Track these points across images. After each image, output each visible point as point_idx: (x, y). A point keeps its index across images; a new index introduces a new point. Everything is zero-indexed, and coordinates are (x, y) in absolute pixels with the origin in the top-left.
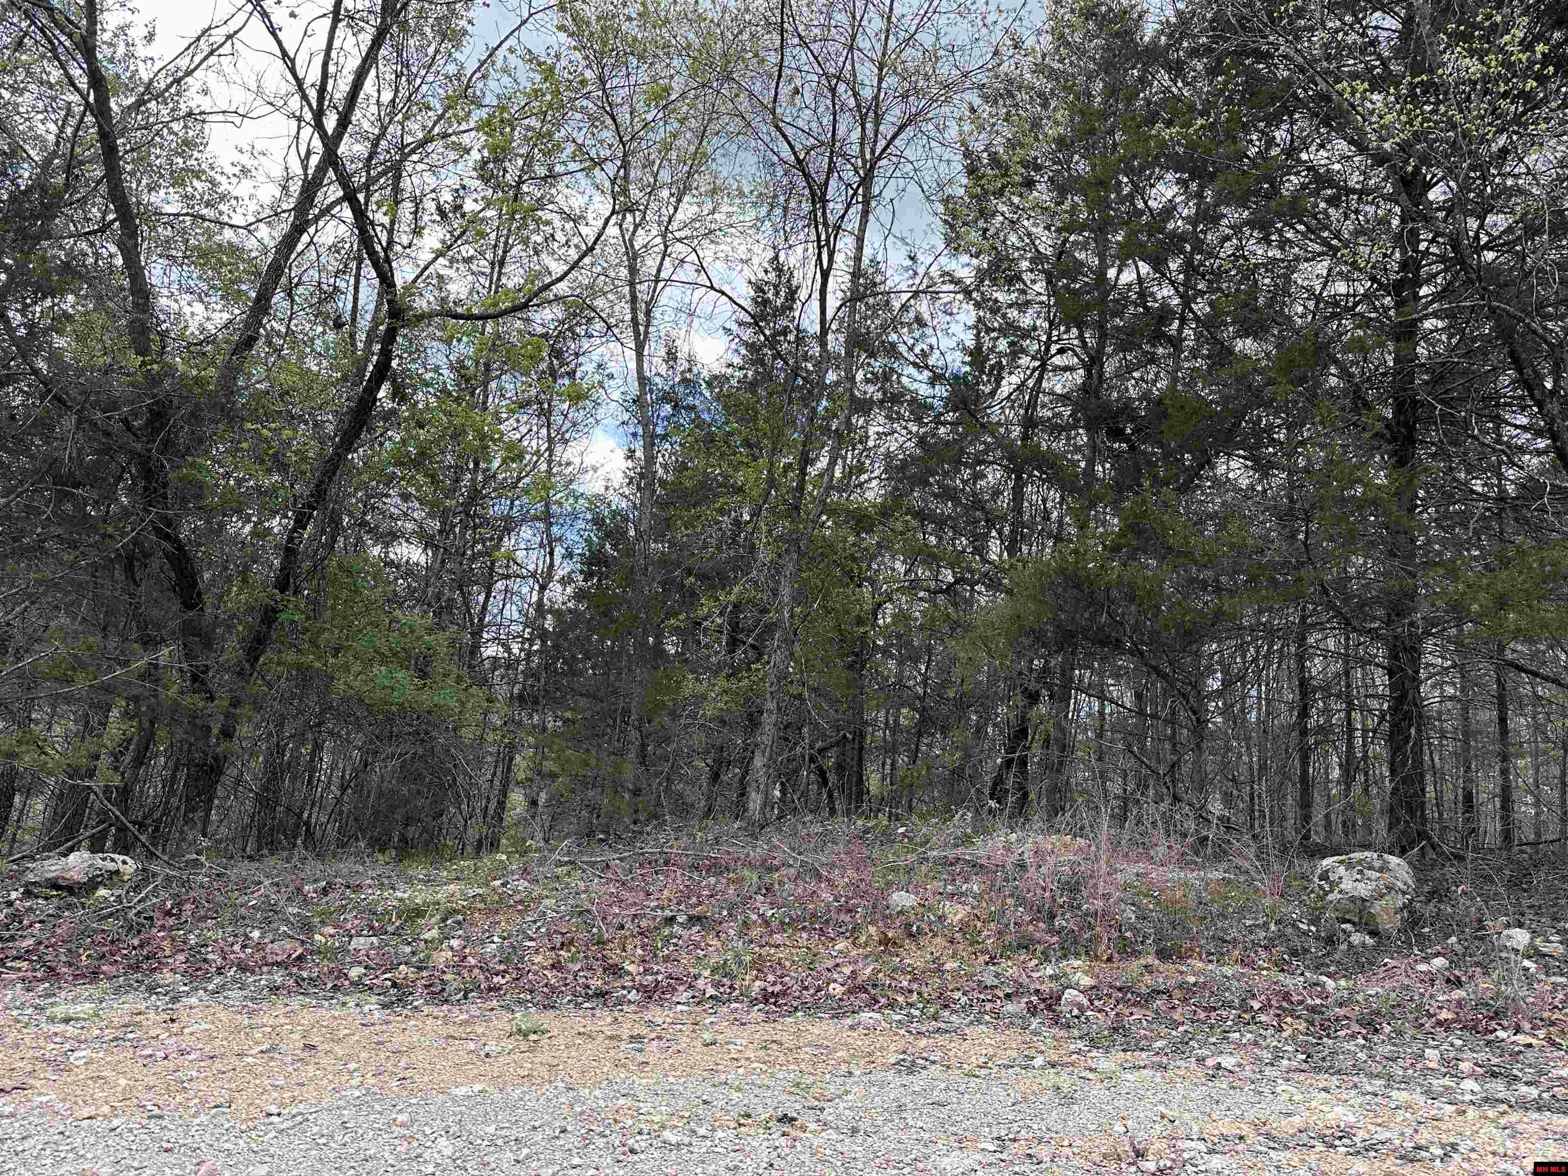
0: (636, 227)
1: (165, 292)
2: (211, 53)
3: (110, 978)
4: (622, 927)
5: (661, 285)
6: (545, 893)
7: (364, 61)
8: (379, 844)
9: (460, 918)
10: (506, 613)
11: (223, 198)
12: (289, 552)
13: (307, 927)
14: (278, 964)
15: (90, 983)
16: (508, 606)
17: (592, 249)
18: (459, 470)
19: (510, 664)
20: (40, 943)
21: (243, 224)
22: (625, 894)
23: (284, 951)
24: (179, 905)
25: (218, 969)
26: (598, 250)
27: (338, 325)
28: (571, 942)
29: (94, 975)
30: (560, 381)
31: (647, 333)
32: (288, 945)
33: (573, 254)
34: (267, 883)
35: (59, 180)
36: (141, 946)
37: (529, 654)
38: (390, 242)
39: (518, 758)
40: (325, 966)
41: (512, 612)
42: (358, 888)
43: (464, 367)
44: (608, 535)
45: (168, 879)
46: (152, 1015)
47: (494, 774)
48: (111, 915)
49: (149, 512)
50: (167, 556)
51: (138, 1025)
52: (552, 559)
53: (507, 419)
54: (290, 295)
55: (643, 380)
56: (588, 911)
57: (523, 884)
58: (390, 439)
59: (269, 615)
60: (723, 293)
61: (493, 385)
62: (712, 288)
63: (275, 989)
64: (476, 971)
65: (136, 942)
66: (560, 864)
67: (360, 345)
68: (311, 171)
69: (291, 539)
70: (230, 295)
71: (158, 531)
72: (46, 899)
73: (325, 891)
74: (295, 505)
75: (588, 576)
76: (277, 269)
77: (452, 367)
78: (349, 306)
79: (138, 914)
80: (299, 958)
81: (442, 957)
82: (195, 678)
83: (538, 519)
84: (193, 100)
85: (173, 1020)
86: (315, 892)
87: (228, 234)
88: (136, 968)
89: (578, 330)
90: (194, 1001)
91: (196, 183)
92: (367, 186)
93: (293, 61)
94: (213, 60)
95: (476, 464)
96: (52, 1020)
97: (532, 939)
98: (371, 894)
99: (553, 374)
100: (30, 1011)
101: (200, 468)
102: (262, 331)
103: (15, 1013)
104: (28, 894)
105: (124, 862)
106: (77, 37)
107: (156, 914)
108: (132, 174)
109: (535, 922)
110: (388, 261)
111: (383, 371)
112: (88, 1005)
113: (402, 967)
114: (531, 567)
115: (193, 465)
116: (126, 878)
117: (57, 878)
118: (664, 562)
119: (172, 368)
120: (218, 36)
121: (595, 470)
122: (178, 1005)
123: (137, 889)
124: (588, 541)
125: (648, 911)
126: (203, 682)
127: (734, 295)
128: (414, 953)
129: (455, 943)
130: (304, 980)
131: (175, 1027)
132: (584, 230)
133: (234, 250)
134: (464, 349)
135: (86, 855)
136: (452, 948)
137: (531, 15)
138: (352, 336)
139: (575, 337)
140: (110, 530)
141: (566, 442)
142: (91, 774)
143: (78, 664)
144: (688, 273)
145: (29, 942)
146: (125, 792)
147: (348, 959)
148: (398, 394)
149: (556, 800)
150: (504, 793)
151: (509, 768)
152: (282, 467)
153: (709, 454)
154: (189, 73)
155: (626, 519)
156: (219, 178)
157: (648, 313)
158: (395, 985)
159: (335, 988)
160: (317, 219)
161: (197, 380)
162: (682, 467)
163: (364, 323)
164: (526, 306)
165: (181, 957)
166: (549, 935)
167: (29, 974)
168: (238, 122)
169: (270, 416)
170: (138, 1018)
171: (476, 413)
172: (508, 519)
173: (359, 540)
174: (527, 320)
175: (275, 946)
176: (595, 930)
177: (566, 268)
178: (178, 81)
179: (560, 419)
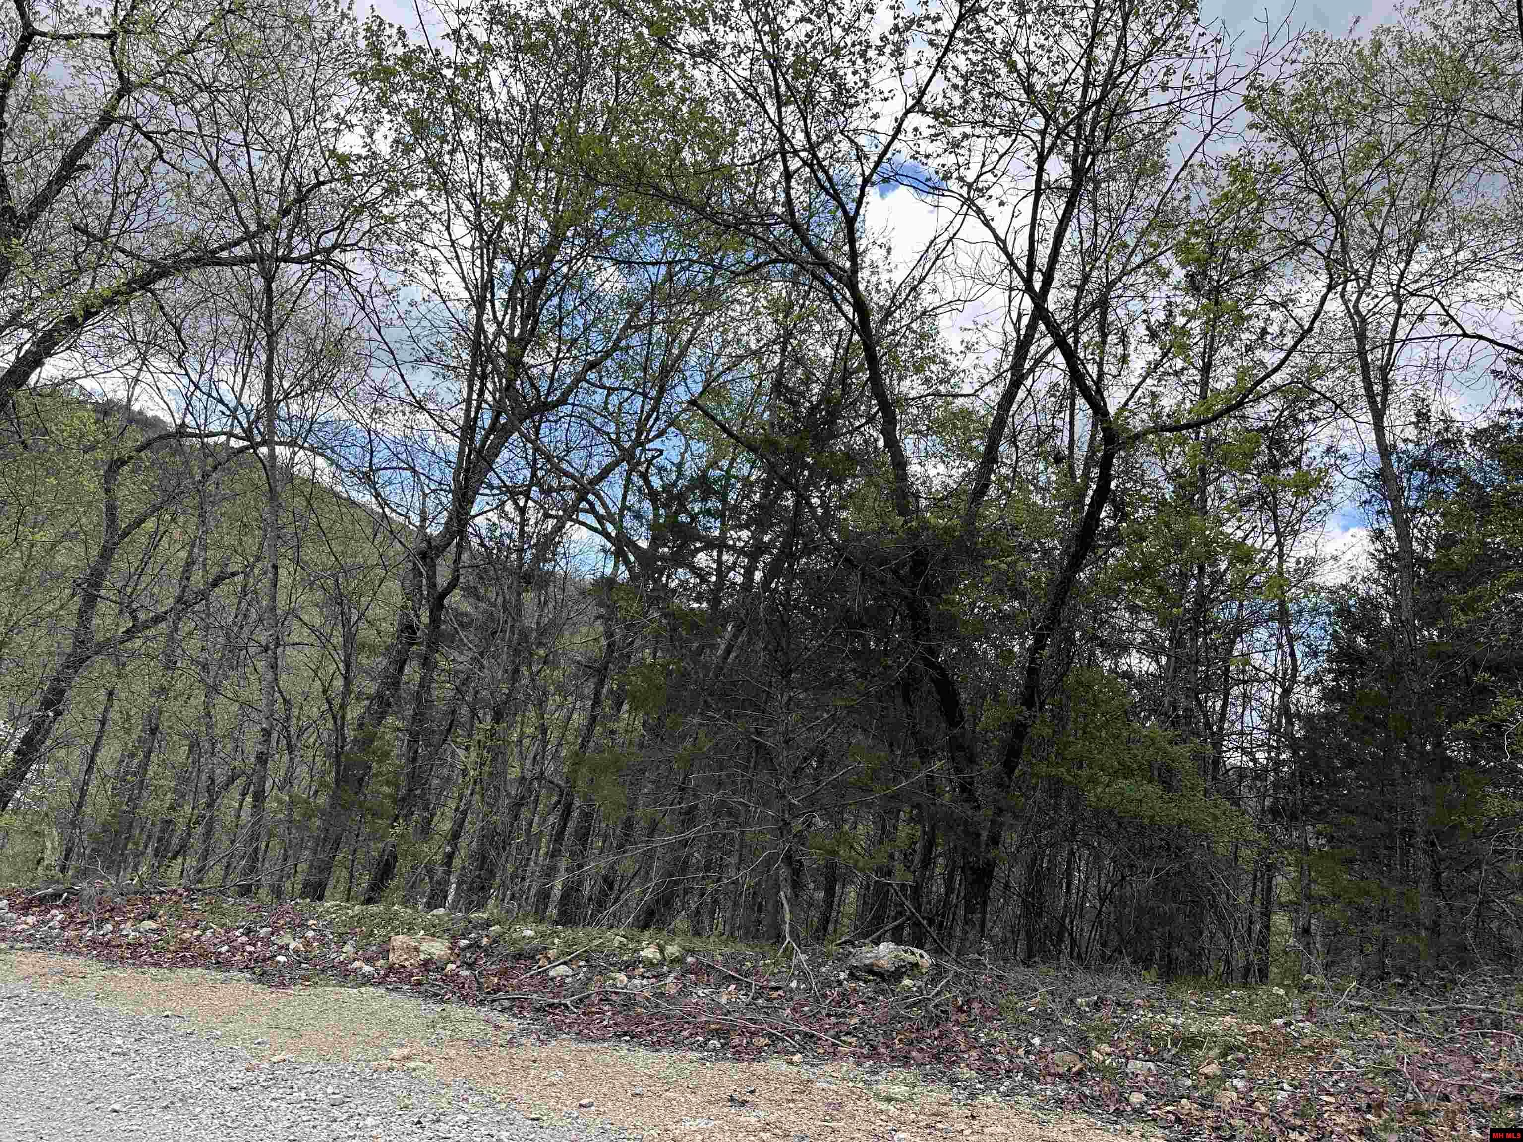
0: (1361, 293)
1: (915, 461)
2: (937, 258)
3: (920, 1065)
4: (1446, 1098)
5: (1397, 346)
6: (1339, 1041)
7: (1061, 222)
8: (1144, 961)
9: (1241, 1055)
10: (1247, 719)
11: (954, 373)
12: (1032, 672)
13: (1084, 1043)
14: (1060, 1076)
15: (904, 1066)
16: (1247, 712)
17: (1311, 329)
18: (1184, 577)
19: (1260, 774)
20: (863, 1023)
21: (971, 391)
22: (1444, 1058)
23: (1064, 1062)
24: (969, 1002)
25: (1008, 1071)
26: (1316, 329)
27: (1058, 460)
28: (1381, 1106)
29: (905, 1061)
30: (1284, 472)
31: (1385, 400)
32: (1068, 1057)
33: (1289, 341)
34: (1043, 990)
35: (837, 392)
36: (940, 1038)
37: (1278, 764)
38: (1101, 374)
39: (1278, 879)
40: (1107, 1086)
41: (1253, 718)
42: (1128, 1007)
43: (1181, 476)
44: (1357, 628)
45: (957, 975)
46: (955, 1107)
47: (1253, 894)
48: (915, 1004)
49: (917, 645)
50: (932, 680)
51: (945, 1115)
52: (1294, 660)
53: (1229, 520)
54: (1015, 443)
55: (1385, 450)
56: (1397, 1071)
57: (1308, 1027)
58: (1113, 554)
59: (1019, 730)
60: (1481, 337)
61: (1211, 489)
62: (1465, 335)
63: (1061, 1102)
64: (1268, 1121)
65: (936, 1033)
66: (1349, 1009)
67: (1079, 473)
68: (1023, 332)
69: (1033, 660)
70: (965, 452)
71: (925, 660)
72: (866, 982)
73: (1096, 1006)
74: (1033, 626)
75: (1340, 674)
76: (1001, 421)
77: (1168, 478)
78: (1067, 440)
79: (936, 1006)
80: (1080, 1073)
81: (1227, 1098)
82: (963, 789)
83: (1271, 618)
84: (928, 300)
85: (973, 1117)
86: (1088, 1005)
87: (960, 401)
88: (937, 1058)
89: (1300, 416)
90: (989, 1100)
91: (933, 367)
92: (1075, 329)
93: (1004, 242)
94: (939, 262)
95: (1201, 569)
96: (877, 1096)
97: (1328, 1094)
98: (1142, 1016)
99: (1276, 466)
100: (860, 1084)
101: (952, 603)
102: (993, 477)
103: (851, 1084)
104: (852, 976)
105: (921, 956)
106: (845, 279)
107: (950, 1009)
108: (886, 372)
109: (1330, 1074)
110: (1099, 391)
111: (1103, 493)
112: (903, 1088)
113: (1184, 1101)
114: (1271, 670)
115: (947, 602)
116: (924, 970)
117: (872, 964)
118: (1436, 652)
119: (926, 521)
120: (941, 242)
121: (1335, 558)
122: (976, 1103)
123: (933, 982)
124: (1335, 637)
125: (1479, 1083)
126: (971, 793)
127: (1496, 337)
128: (1195, 1087)
129: (1240, 1084)
130: (1086, 1097)
131: (976, 1125)
132: (1297, 312)
133: (966, 414)
134: (1177, 459)
135: (892, 946)
136: (1236, 1089)
137: (1213, 127)
138: (1071, 468)
139: (1298, 422)
140: (890, 662)
141: (1296, 533)
142: (889, 874)
143: (875, 775)
144: (1431, 326)
145: (855, 1021)
146: (916, 890)
147: (1127, 1083)
148: (1119, 512)
149: (1334, 930)
150: (1266, 914)
151: (1270, 889)
152: (1018, 594)
153: (1484, 523)
154: (922, 280)
155: (1376, 607)
156: (949, 358)
157: (1385, 380)
158: (1179, 1120)
159: (1119, 1112)
160: (1032, 370)
161: (947, 530)
162: (1446, 543)
163: (1080, 454)
164: (1241, 404)
165: (974, 1054)
166: (1349, 1092)
167: (858, 1050)
168: (960, 308)
169: (1006, 552)
170: (945, 1109)
171: (1196, 519)
172: (1239, 620)
173: (1092, 654)
174: (1244, 418)
175: (1056, 1056)
176: (1410, 1096)
177: (1282, 355)
178: (914, 289)
179: (1288, 511)
